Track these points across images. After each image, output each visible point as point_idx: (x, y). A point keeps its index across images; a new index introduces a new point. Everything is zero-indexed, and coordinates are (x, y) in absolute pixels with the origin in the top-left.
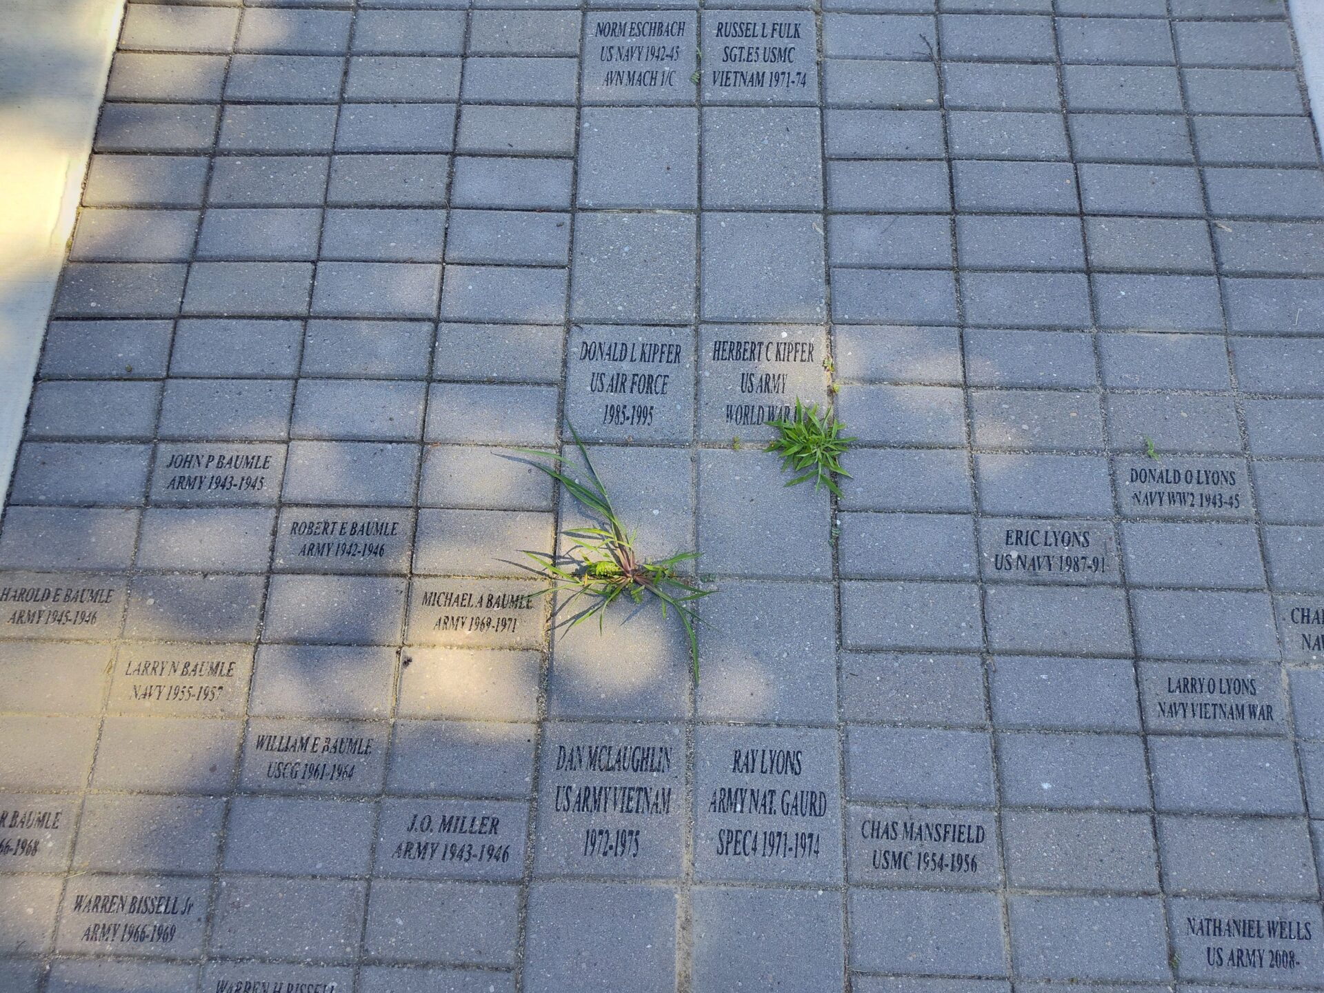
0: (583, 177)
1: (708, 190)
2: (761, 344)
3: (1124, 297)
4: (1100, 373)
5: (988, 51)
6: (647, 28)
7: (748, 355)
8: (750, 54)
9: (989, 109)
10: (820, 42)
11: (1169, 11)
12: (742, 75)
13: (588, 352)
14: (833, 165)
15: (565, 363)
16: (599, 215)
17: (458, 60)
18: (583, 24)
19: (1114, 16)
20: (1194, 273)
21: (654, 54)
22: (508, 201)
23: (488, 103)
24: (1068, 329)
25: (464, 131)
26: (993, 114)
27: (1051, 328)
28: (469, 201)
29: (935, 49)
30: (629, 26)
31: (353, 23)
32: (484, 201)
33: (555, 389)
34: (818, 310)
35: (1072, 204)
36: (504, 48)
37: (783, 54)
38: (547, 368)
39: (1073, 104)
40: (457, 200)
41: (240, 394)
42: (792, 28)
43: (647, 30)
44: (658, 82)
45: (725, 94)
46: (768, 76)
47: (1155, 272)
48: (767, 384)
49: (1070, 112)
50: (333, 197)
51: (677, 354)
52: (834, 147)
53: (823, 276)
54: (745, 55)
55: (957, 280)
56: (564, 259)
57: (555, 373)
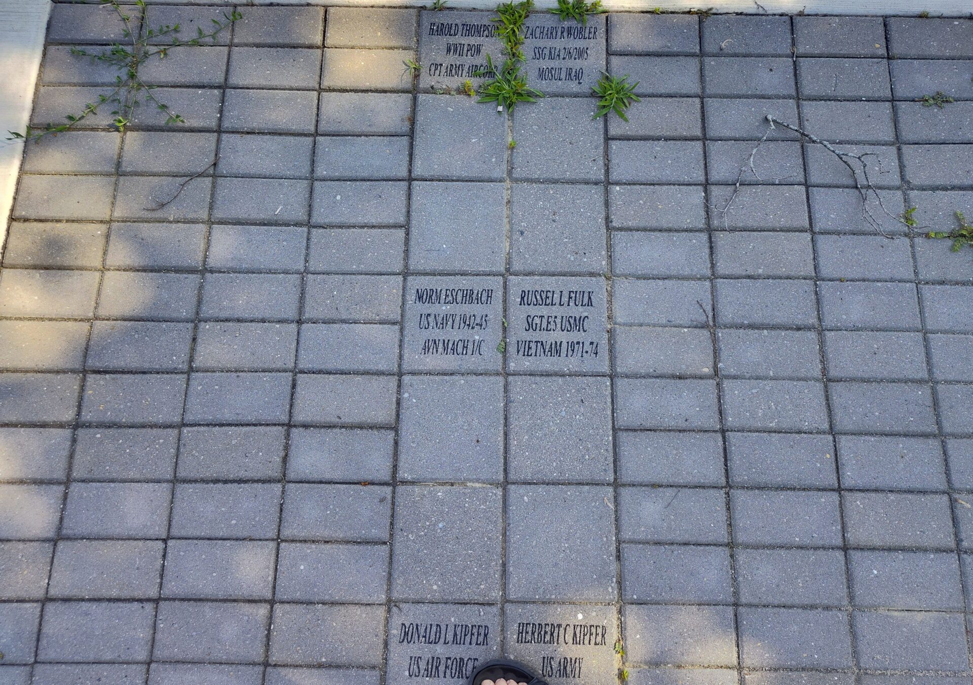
0: (402, 448)
1: (513, 464)
2: (559, 626)
3: (877, 576)
4: (856, 654)
5: (757, 318)
6: (460, 294)
7: (548, 638)
8: (549, 323)
9: (758, 378)
10: (610, 309)
11: (916, 273)
12: (542, 344)
13: (406, 634)
14: (623, 436)
15: (386, 644)
16: (417, 489)
17: (294, 326)
18: (404, 289)
19: (868, 280)
20: (938, 550)
21: (466, 322)
22: (337, 475)
23: (320, 372)
24: (827, 608)
25: (299, 403)
26: (762, 383)
27: (813, 607)
28: (302, 476)
29: (710, 315)
30: (444, 292)
31: (201, 287)
32: (316, 476)
33: (377, 673)
34: (610, 590)
35: (832, 481)
36: (333, 315)
37: (577, 324)
38: (370, 652)
39: (833, 373)
40: (291, 475)
41: (99, 680)
42: (586, 295)
43: (459, 299)
44: (470, 352)
45: (527, 363)
46: (564, 345)
47: (903, 549)
48: (565, 668)
49: (830, 380)
50: (182, 474)
51: (486, 635)
52: (624, 419)
53: (614, 552)
54: (544, 325)
55: (732, 556)
56: (385, 536)
57: (376, 657)
